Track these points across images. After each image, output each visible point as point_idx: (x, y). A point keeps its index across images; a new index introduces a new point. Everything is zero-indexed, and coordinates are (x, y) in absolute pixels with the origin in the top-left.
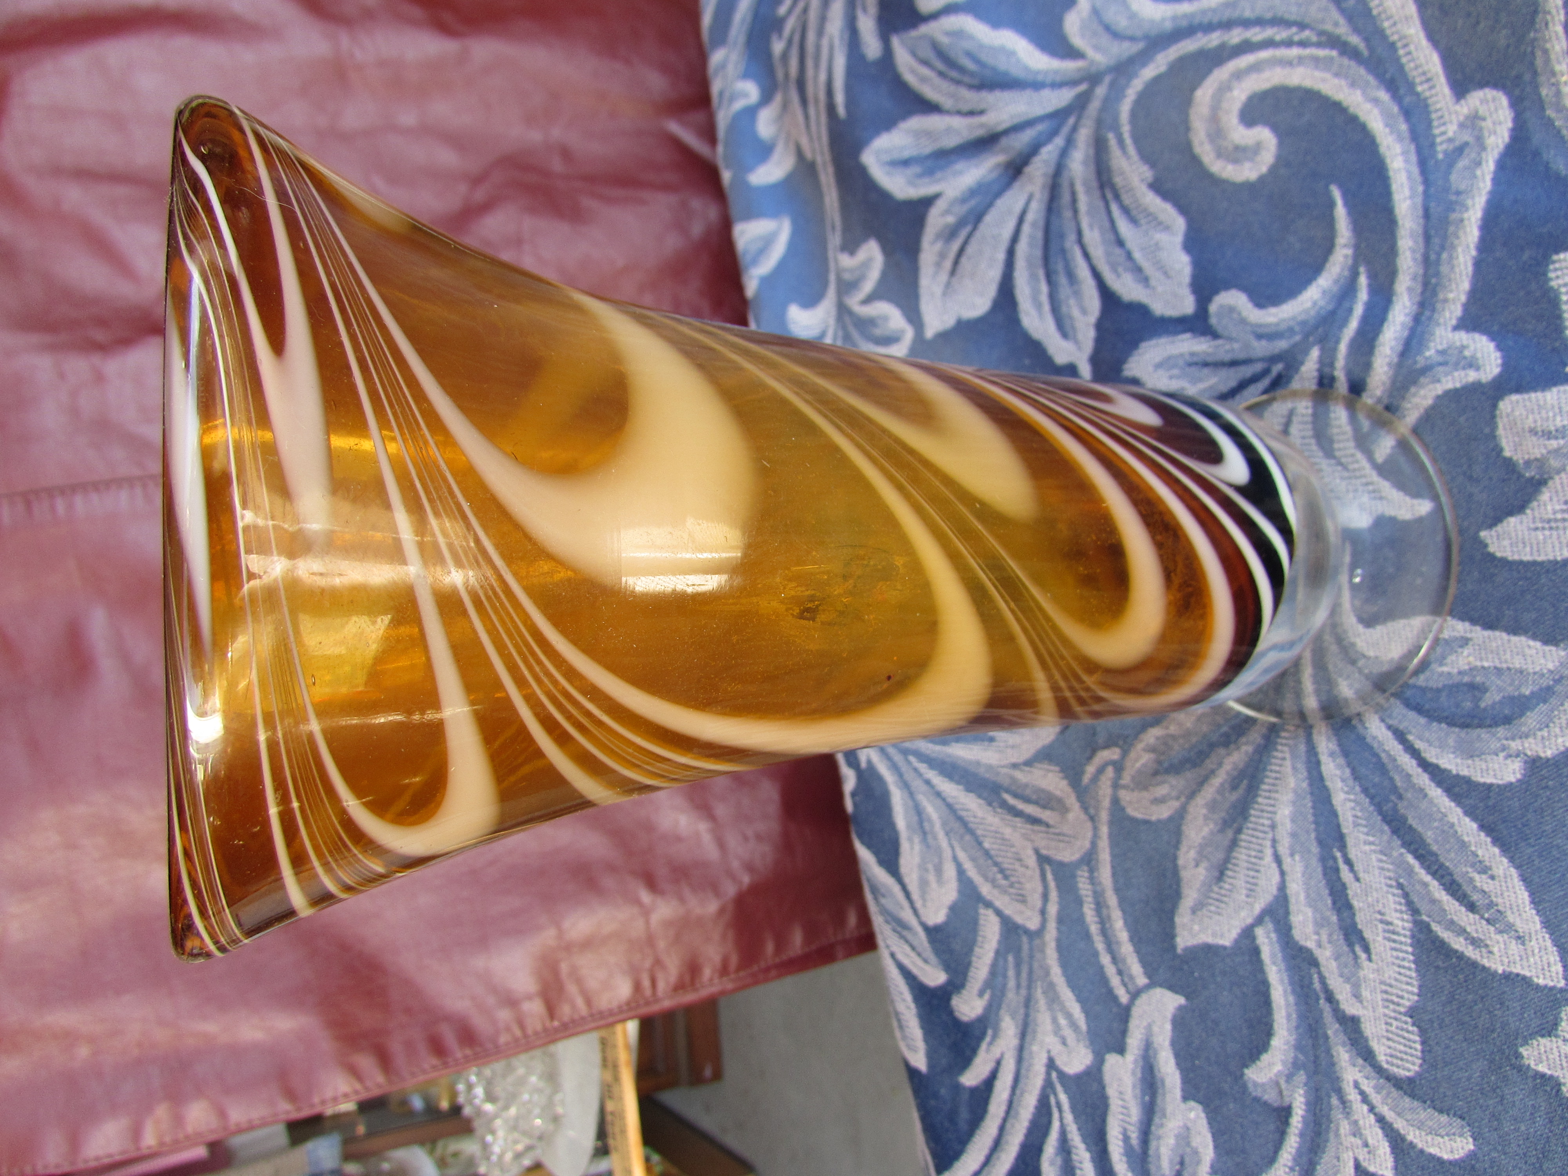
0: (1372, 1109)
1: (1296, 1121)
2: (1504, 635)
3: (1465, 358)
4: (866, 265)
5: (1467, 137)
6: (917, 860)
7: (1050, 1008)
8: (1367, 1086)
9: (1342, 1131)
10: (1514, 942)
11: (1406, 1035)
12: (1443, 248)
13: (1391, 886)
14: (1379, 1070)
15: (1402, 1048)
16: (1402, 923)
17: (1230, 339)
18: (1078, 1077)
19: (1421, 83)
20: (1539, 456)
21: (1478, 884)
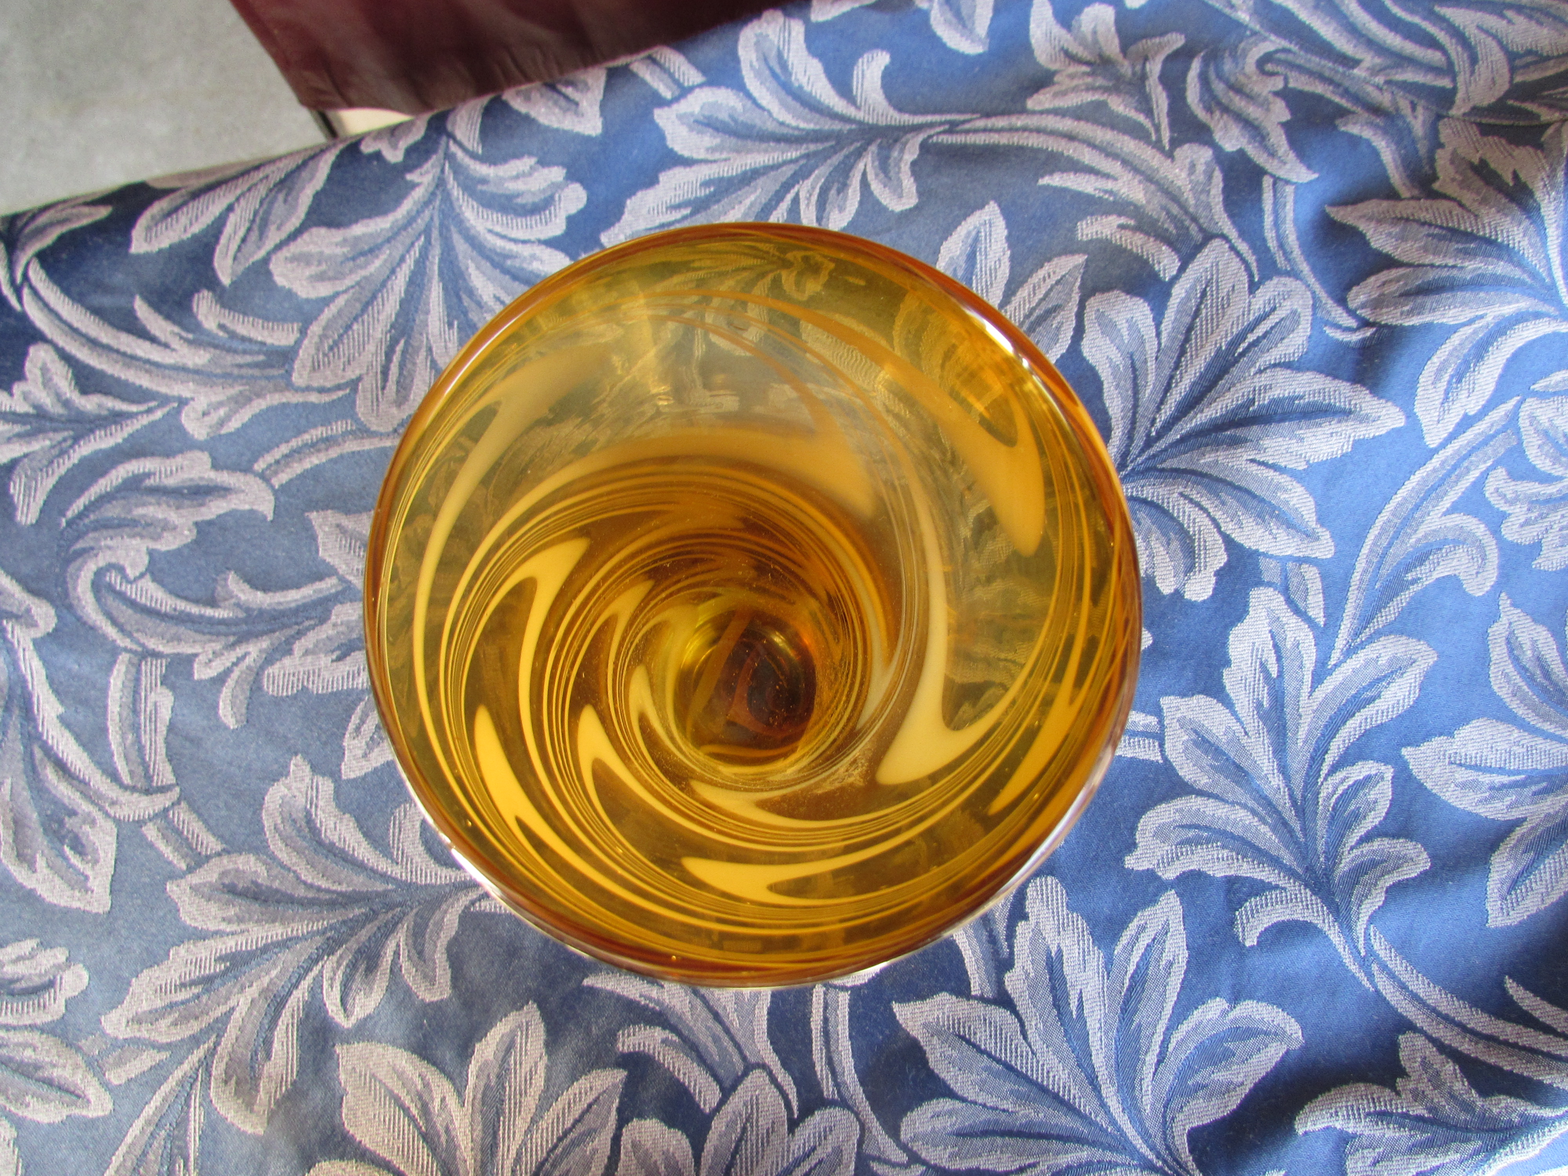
1: (209, 612)
7: (230, 399)
8: (248, 661)
9: (213, 644)
10: (362, 752)
11: (290, 686)
15: (281, 683)
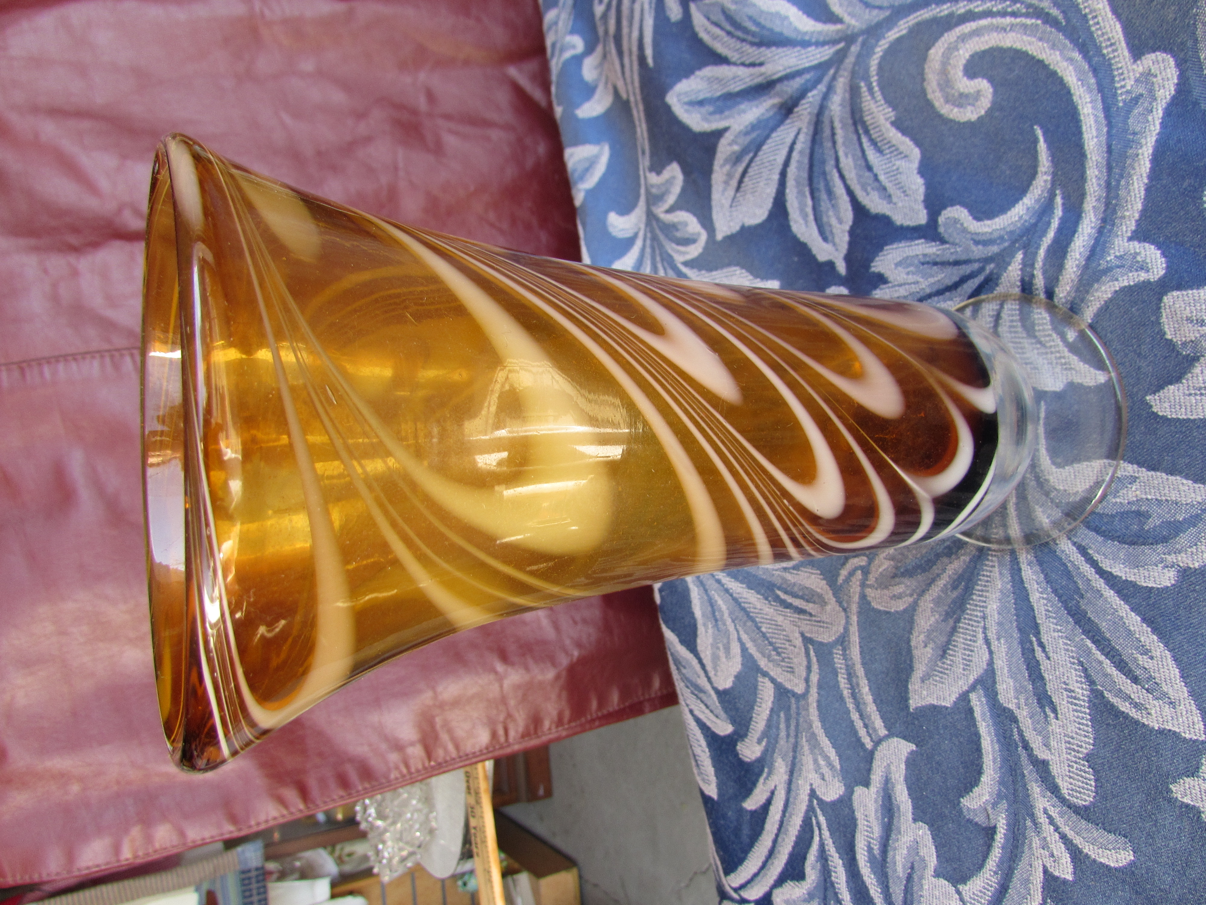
0: (1057, 829)
1: (1000, 837)
2: (1164, 475)
3: (1138, 262)
4: (670, 182)
5: (1141, 90)
6: (711, 640)
7: (812, 752)
8: (1054, 812)
9: (1034, 845)
10: (1167, 706)
11: (1083, 774)
12: (1122, 176)
13: (1074, 663)
14: (1063, 800)
15: (1080, 784)
16: (1081, 691)
17: (954, 244)
18: (833, 803)
19: (1107, 47)
20: (1193, 339)
21: (1141, 663)
